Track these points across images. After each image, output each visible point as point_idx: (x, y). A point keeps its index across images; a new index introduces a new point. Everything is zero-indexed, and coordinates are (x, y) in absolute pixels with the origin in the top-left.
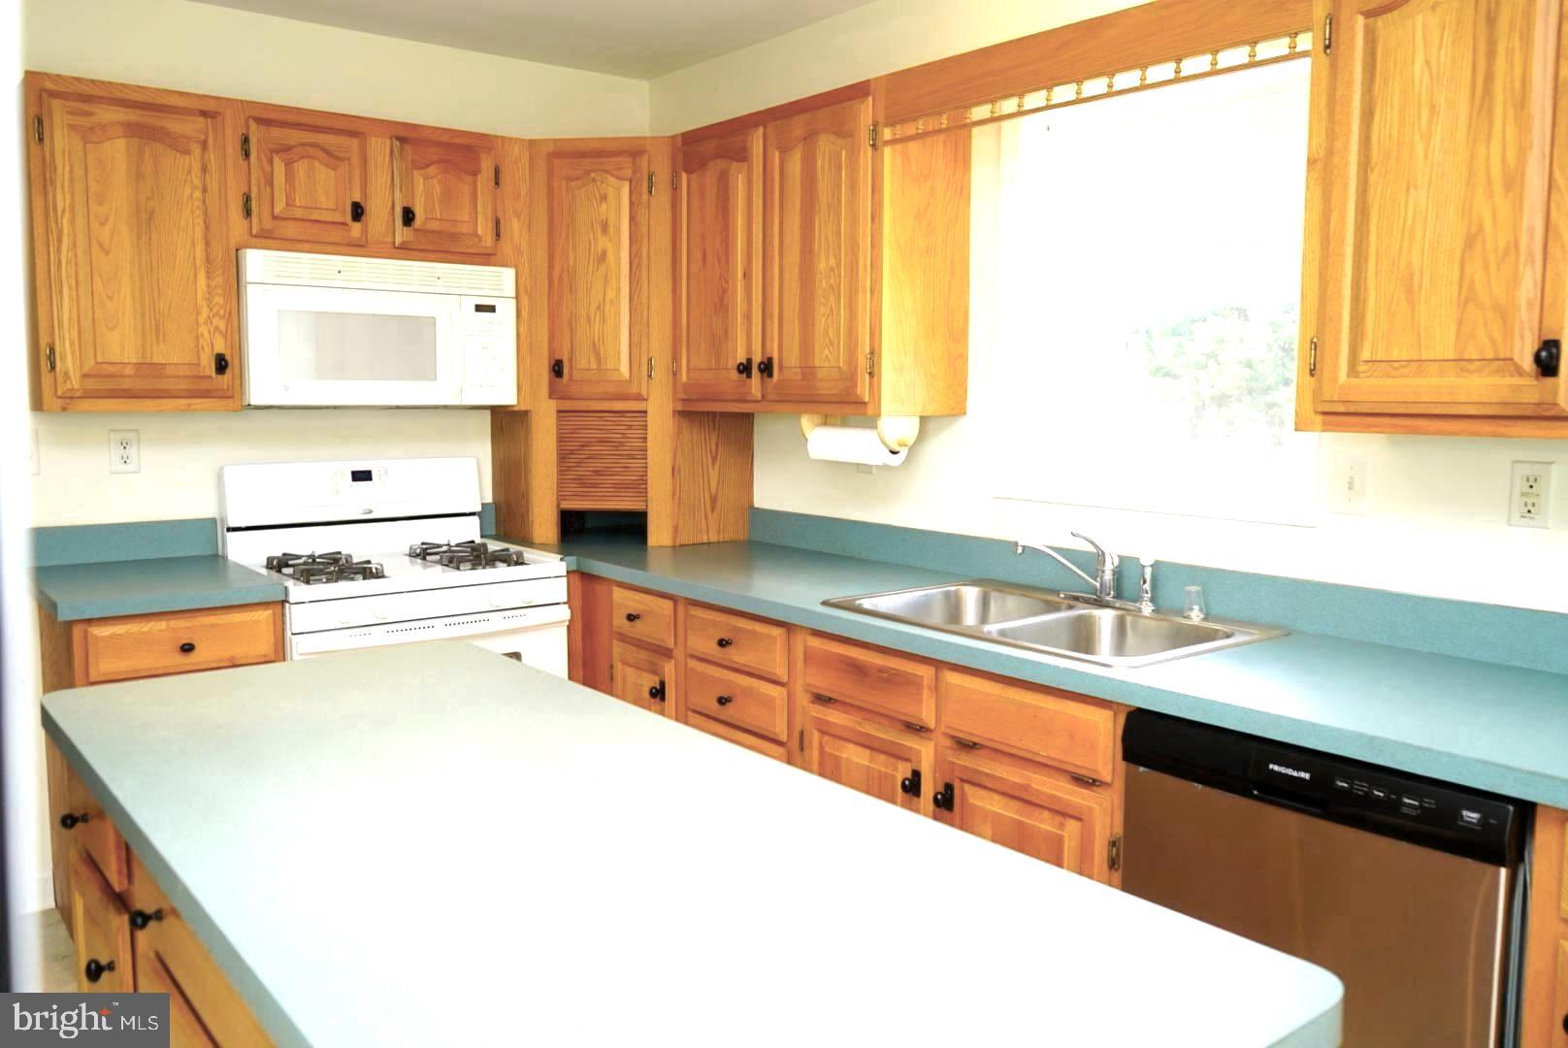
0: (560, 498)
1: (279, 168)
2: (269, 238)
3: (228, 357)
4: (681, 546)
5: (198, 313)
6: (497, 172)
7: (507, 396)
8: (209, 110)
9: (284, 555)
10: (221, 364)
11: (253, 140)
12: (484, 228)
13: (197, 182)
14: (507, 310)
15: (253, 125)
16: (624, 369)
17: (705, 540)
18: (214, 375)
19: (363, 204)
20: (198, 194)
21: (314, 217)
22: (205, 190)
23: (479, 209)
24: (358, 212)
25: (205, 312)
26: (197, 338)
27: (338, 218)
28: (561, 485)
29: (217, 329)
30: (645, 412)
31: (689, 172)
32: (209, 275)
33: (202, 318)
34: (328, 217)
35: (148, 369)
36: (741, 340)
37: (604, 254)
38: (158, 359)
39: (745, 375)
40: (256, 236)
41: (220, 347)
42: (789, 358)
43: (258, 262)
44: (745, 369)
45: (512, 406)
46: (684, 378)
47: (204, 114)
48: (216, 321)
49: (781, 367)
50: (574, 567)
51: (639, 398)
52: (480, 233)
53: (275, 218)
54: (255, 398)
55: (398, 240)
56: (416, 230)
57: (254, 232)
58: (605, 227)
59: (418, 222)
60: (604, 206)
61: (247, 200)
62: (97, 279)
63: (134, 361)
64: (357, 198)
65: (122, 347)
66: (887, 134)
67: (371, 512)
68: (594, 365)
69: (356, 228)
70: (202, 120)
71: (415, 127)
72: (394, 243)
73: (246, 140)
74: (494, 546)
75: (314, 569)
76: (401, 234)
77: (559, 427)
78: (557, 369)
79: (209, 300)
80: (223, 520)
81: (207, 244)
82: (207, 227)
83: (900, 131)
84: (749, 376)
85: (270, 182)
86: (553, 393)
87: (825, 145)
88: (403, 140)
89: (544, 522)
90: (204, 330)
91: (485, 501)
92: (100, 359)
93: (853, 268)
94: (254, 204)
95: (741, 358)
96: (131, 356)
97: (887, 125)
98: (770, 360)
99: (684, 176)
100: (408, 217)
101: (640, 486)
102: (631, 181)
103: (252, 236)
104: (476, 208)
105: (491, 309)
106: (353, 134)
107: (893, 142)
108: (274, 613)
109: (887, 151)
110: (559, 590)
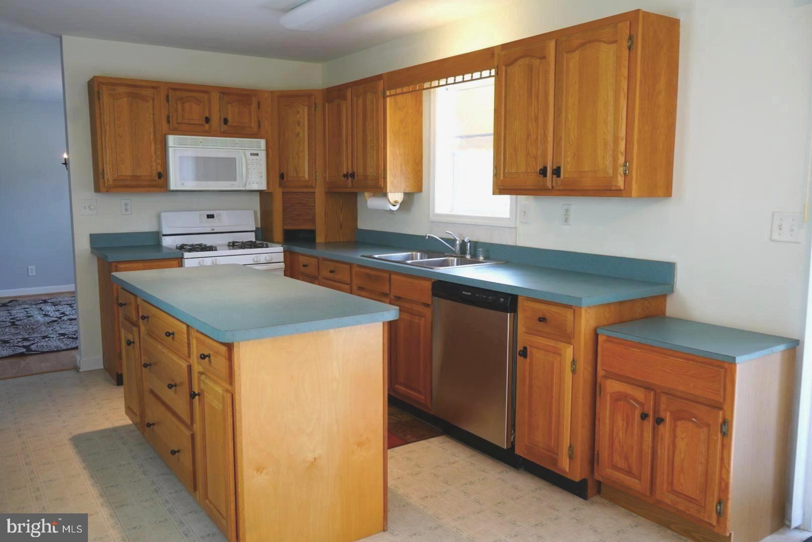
0: (284, 224)
1: (180, 106)
2: (176, 131)
3: (162, 173)
4: (329, 242)
5: (152, 158)
6: (259, 103)
7: (263, 187)
8: (155, 86)
9: (183, 244)
10: (160, 176)
11: (170, 96)
12: (254, 125)
13: (151, 112)
14: (263, 155)
15: (170, 91)
16: (307, 176)
17: (338, 241)
18: (157, 179)
19: (209, 117)
20: (151, 116)
21: (192, 123)
22: (154, 114)
23: (252, 118)
24: (207, 120)
25: (154, 158)
26: (151, 166)
27: (200, 122)
28: (284, 220)
29: (158, 163)
30: (314, 192)
31: (328, 103)
32: (155, 143)
33: (153, 159)
34: (196, 122)
35: (135, 177)
36: (345, 166)
37: (299, 133)
38: (138, 174)
39: (346, 178)
40: (172, 130)
41: (160, 170)
42: (360, 172)
43: (172, 139)
44: (346, 176)
45: (265, 190)
46: (328, 180)
47: (153, 88)
48: (158, 160)
49: (357, 176)
50: (286, 249)
51: (312, 187)
52: (253, 126)
53: (178, 123)
54: (173, 187)
55: (222, 130)
56: (229, 126)
57: (171, 128)
58: (299, 124)
59: (229, 124)
60: (298, 116)
61: (168, 117)
62: (118, 147)
63: (130, 175)
64: (207, 116)
65: (126, 170)
66: (388, 93)
67: (214, 230)
68: (295, 175)
69: (207, 126)
70: (152, 90)
71: (228, 88)
72: (221, 131)
73: (168, 96)
74: (258, 242)
75: (194, 248)
76: (224, 128)
77: (283, 198)
78: (282, 176)
79: (155, 153)
80: (161, 232)
81: (155, 133)
82: (155, 127)
83: (393, 92)
84: (348, 179)
85: (176, 111)
86: (280, 186)
87: (369, 96)
88: (223, 93)
89: (278, 233)
90: (154, 164)
91: (258, 227)
92: (119, 174)
93: (378, 139)
94: (171, 119)
95: (345, 172)
96: (129, 173)
97: (387, 90)
98: (354, 173)
99: (327, 104)
100: (226, 121)
101: (313, 220)
102: (308, 106)
103: (170, 130)
104: (251, 117)
105: (257, 155)
106: (205, 92)
107: (390, 96)
108: (179, 262)
109: (388, 99)
110: (281, 257)
